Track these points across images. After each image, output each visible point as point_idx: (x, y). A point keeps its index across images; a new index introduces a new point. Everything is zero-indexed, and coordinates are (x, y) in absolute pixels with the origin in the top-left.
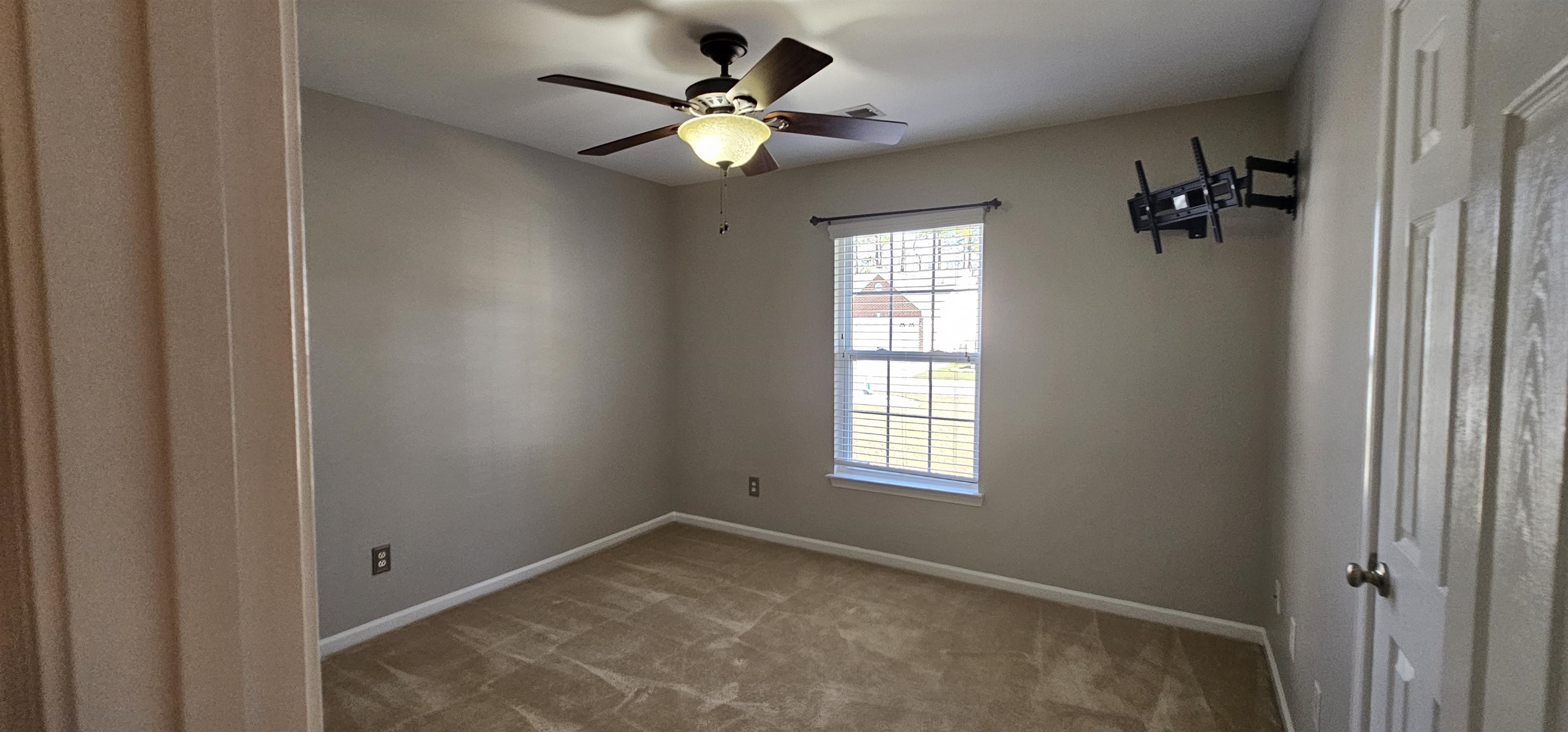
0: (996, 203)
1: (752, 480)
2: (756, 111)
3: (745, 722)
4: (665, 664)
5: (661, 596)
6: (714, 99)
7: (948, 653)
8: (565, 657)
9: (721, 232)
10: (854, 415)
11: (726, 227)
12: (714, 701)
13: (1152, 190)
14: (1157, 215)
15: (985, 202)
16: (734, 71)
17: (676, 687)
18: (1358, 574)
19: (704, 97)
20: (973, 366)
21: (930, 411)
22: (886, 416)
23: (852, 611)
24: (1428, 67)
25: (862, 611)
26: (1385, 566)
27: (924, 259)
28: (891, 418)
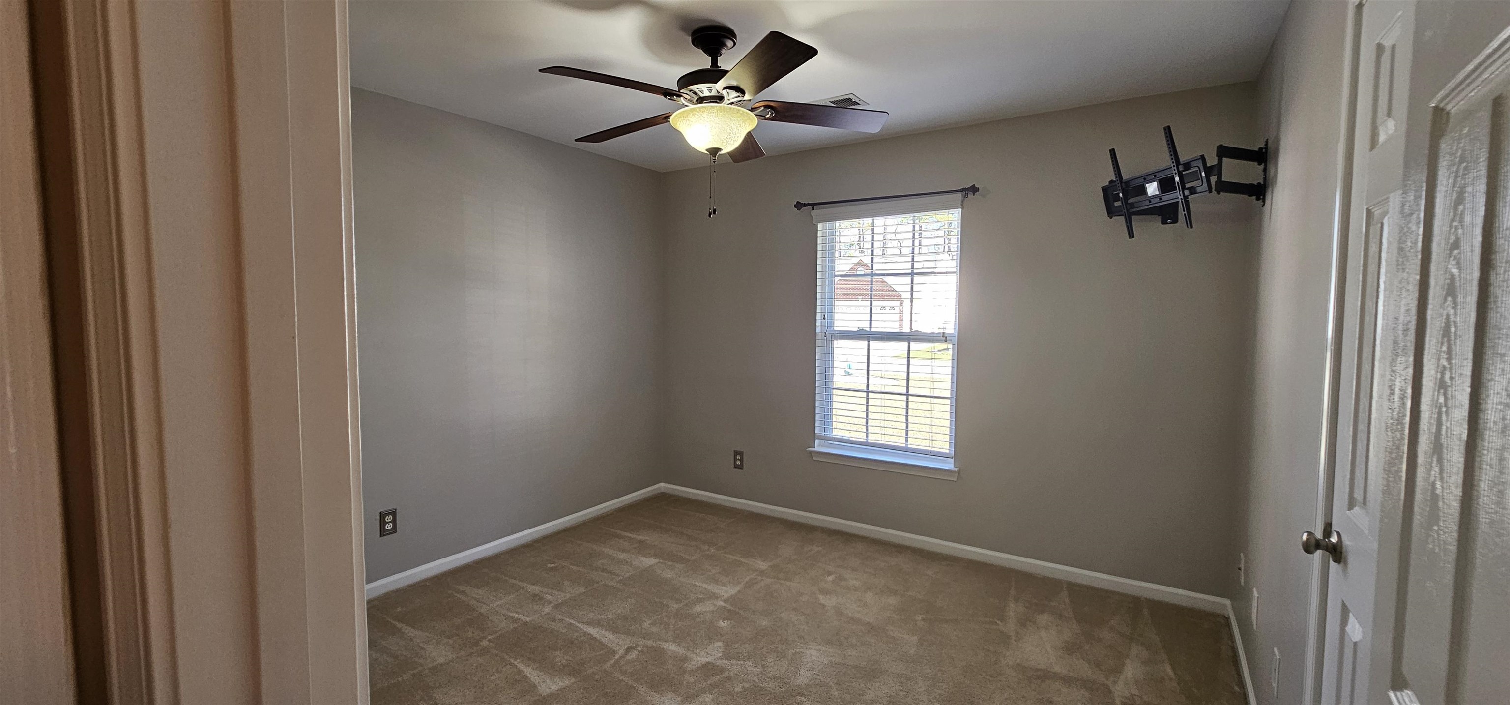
0: (974, 189)
1: (736, 453)
2: (744, 101)
3: (729, 678)
4: (653, 624)
5: (649, 562)
6: (704, 89)
7: (923, 620)
8: (560, 617)
9: (710, 216)
10: (835, 392)
11: (715, 211)
12: (700, 658)
13: (1125, 177)
14: (1129, 201)
15: (963, 189)
16: (724, 63)
17: (665, 646)
18: (1313, 541)
19: (694, 87)
20: (950, 346)
21: (908, 388)
22: (865, 393)
23: (830, 578)
24: (1386, 58)
25: (841, 578)
26: (1339, 534)
27: (905, 244)
28: (871, 395)
